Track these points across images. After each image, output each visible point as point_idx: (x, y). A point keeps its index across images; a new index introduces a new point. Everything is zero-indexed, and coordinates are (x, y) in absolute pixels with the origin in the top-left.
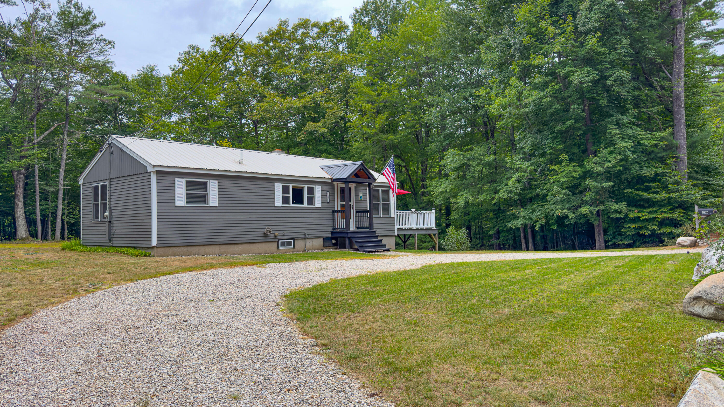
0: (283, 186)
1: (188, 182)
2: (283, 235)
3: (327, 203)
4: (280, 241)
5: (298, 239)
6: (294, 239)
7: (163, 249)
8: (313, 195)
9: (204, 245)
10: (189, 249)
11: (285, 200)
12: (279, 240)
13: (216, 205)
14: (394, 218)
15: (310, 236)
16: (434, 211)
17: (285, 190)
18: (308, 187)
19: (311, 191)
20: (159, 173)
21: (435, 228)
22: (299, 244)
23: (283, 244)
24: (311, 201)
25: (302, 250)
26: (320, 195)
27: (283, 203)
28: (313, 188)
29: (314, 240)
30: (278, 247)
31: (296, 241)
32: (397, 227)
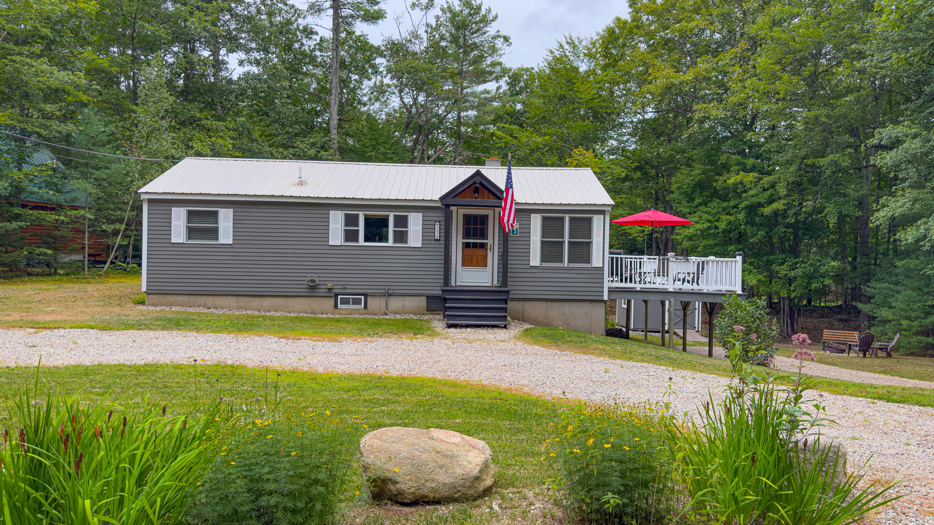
0: (346, 215)
1: (190, 213)
2: (344, 288)
3: (436, 240)
4: (339, 297)
5: (373, 295)
6: (366, 295)
7: (156, 296)
8: (406, 227)
9: (213, 295)
10: (192, 298)
11: (351, 236)
12: (336, 295)
13: (230, 241)
14: (602, 269)
15: (396, 292)
16: (739, 259)
17: (351, 220)
18: (395, 216)
19: (402, 222)
20: (150, 201)
21: (740, 292)
22: (375, 303)
23: (345, 302)
24: (401, 237)
25: (382, 312)
26: (420, 228)
27: (347, 239)
28: (407, 216)
29: (409, 298)
30: (336, 306)
31: (370, 299)
32: (607, 285)
